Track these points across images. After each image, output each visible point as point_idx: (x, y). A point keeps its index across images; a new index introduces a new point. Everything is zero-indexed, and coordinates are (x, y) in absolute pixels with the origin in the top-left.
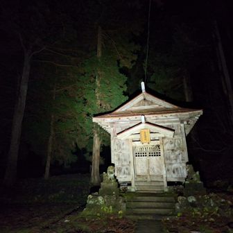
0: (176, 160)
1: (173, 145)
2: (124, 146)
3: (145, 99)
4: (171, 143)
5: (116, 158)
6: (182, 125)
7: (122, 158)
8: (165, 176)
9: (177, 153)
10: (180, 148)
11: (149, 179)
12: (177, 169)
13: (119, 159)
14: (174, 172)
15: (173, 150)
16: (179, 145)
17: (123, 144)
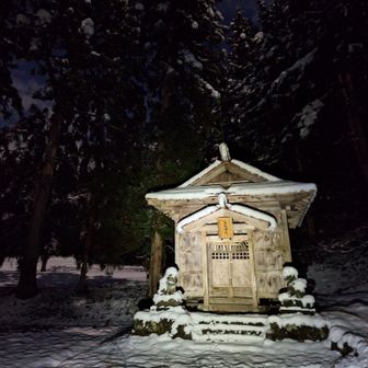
0: (274, 265)
1: (269, 243)
2: (196, 243)
3: (227, 171)
4: (267, 239)
5: (183, 260)
6: (284, 212)
7: (192, 260)
8: (254, 290)
9: (275, 254)
10: (279, 247)
11: (231, 295)
12: (274, 279)
13: (187, 262)
14: (270, 284)
15: (268, 250)
16: (279, 241)
17: (194, 239)
